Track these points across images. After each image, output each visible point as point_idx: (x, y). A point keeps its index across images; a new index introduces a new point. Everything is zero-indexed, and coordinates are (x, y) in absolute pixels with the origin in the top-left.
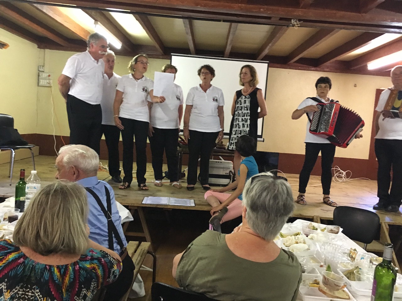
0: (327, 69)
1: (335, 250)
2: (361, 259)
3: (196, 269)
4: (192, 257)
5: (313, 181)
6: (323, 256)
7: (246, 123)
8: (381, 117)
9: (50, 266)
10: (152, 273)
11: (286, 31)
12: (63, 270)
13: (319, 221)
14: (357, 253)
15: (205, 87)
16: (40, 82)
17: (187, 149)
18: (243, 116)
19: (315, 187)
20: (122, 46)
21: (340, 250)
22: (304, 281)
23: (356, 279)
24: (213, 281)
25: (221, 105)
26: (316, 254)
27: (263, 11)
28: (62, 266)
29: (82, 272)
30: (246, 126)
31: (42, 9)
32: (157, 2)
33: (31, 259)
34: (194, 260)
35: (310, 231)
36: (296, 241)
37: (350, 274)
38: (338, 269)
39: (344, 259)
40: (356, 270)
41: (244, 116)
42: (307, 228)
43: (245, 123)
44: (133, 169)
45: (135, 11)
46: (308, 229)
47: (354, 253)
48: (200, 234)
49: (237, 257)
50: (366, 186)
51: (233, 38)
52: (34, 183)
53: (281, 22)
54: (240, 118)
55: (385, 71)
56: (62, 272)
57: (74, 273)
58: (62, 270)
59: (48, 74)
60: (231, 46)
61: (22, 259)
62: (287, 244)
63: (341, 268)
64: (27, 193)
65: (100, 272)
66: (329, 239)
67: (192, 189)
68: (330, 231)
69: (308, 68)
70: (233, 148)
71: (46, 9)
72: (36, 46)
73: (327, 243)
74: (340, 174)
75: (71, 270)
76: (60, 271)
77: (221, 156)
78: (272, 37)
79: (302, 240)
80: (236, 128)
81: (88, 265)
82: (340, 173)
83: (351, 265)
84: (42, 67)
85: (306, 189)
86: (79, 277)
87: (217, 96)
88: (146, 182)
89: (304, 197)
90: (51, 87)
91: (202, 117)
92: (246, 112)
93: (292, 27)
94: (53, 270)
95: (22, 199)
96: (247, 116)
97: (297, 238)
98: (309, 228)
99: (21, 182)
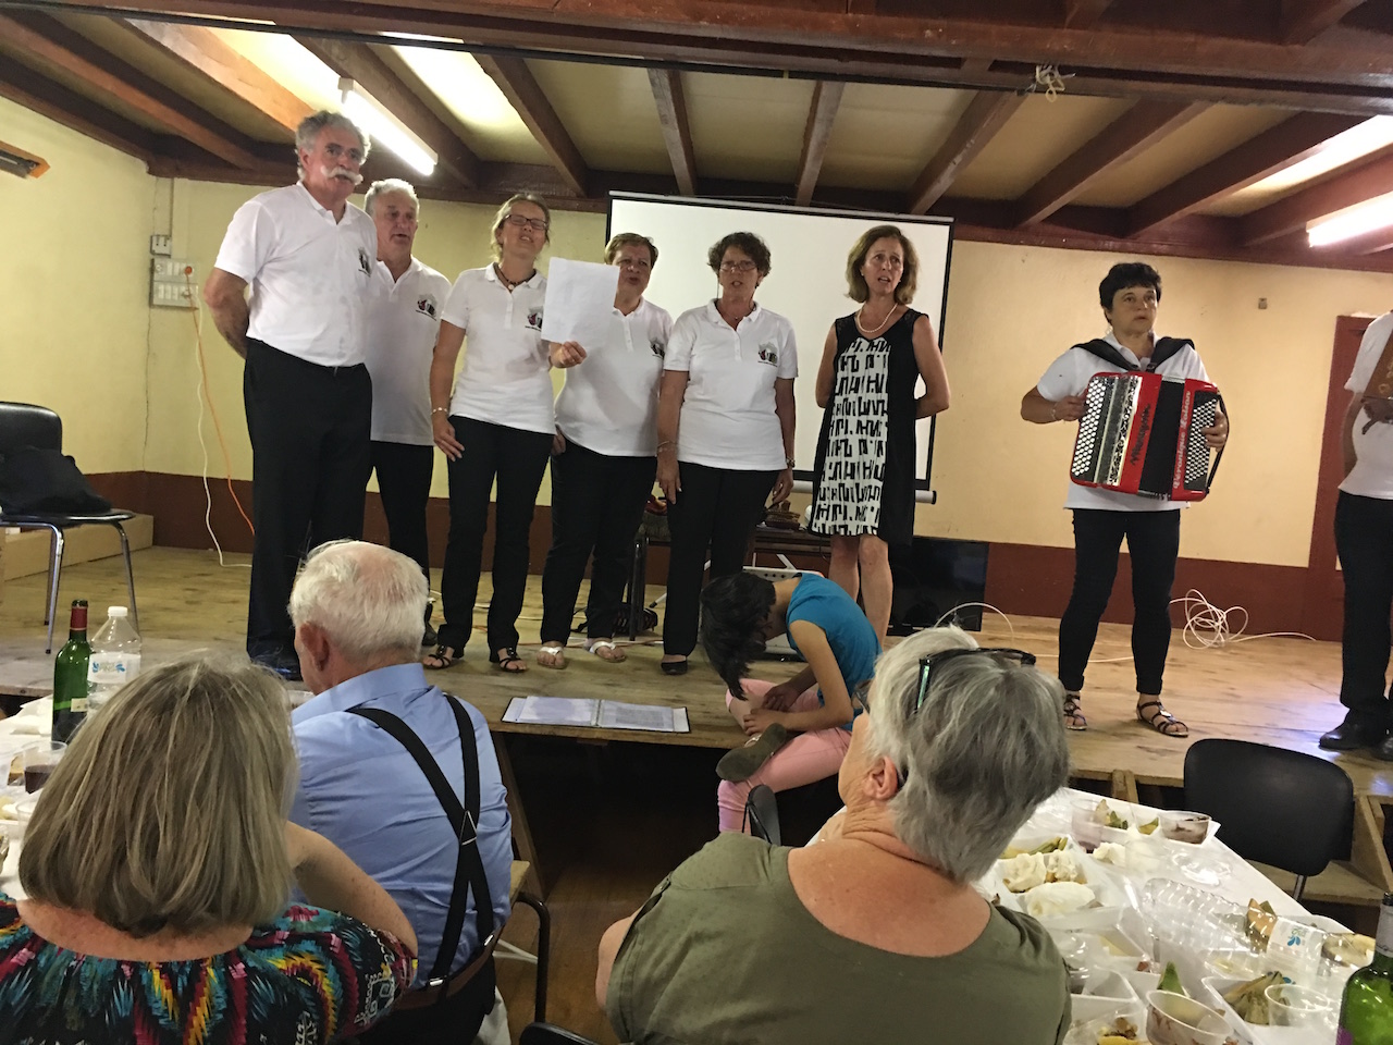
0: (1161, 247)
1: (1196, 906)
2: (1290, 944)
3: (680, 975)
4: (666, 931)
5: (1110, 643)
6: (1150, 930)
7: (874, 439)
8: (1362, 418)
9: (135, 966)
10: (536, 969)
11: (1017, 105)
12: (186, 980)
13: (1133, 792)
14: (1275, 921)
15: (734, 308)
16: (158, 291)
17: (665, 530)
18: (860, 414)
19: (1116, 664)
20: (437, 167)
21: (1212, 910)
22: (1079, 1023)
23: (1271, 1019)
24: (745, 1022)
25: (786, 376)
26: (1124, 921)
27: (933, 37)
28: (182, 964)
29: (260, 986)
30: (872, 448)
31: (156, 38)
32: (558, 7)
33: (61, 949)
34: (672, 942)
35: (1101, 833)
36: (1050, 871)
37: (1249, 999)
38: (1203, 980)
39: (1228, 939)
40: (1271, 986)
41: (866, 412)
42: (1088, 820)
43: (869, 438)
44: (478, 598)
45: (479, 43)
46: (1092, 824)
47: (1265, 920)
48: (699, 847)
49: (830, 934)
50: (1300, 664)
51: (826, 135)
52: (118, 650)
53: (998, 75)
54: (853, 421)
55: (1367, 252)
56: (180, 989)
57: (228, 992)
58: (181, 982)
59: (184, 266)
60: (821, 162)
61: (24, 950)
62: (1017, 882)
63: (1213, 975)
64: (95, 684)
65: (328, 986)
66: (1169, 862)
67: (681, 669)
68: (1172, 834)
69: (1091, 243)
70: (824, 525)
71: (172, 37)
72: (142, 166)
73: (1164, 881)
74: (1207, 621)
75: (216, 980)
76: (172, 985)
77: (786, 553)
78: (964, 131)
79: (1072, 867)
80: (837, 454)
81: (279, 963)
82: (1207, 616)
83: (1254, 964)
84: (162, 240)
85: (1084, 674)
86: (249, 1007)
87: (776, 344)
88: (520, 642)
89: (1076, 701)
90: (196, 309)
91: (720, 414)
92: (873, 396)
93: (1039, 95)
94: (145, 981)
95: (75, 705)
96: (876, 413)
97: (1052, 861)
98: (1096, 820)
99: (74, 648)
